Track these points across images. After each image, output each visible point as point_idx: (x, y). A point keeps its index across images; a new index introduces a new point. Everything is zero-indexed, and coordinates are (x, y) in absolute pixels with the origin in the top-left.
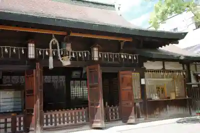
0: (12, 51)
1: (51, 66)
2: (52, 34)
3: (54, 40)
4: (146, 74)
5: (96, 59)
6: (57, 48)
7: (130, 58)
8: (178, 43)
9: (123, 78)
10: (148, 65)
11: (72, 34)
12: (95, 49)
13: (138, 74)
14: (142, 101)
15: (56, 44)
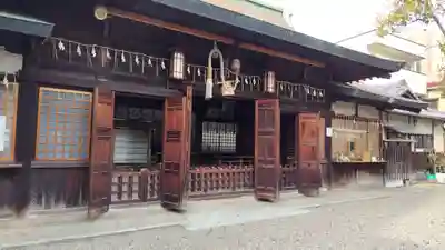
0: (146, 61)
1: (209, 94)
2: (213, 41)
3: (215, 52)
4: (334, 121)
5: (271, 90)
6: (219, 67)
7: (315, 94)
8: (389, 77)
9: (303, 125)
10: (338, 109)
11: (243, 46)
12: (271, 74)
13: (323, 120)
14: (325, 161)
15: (219, 58)
